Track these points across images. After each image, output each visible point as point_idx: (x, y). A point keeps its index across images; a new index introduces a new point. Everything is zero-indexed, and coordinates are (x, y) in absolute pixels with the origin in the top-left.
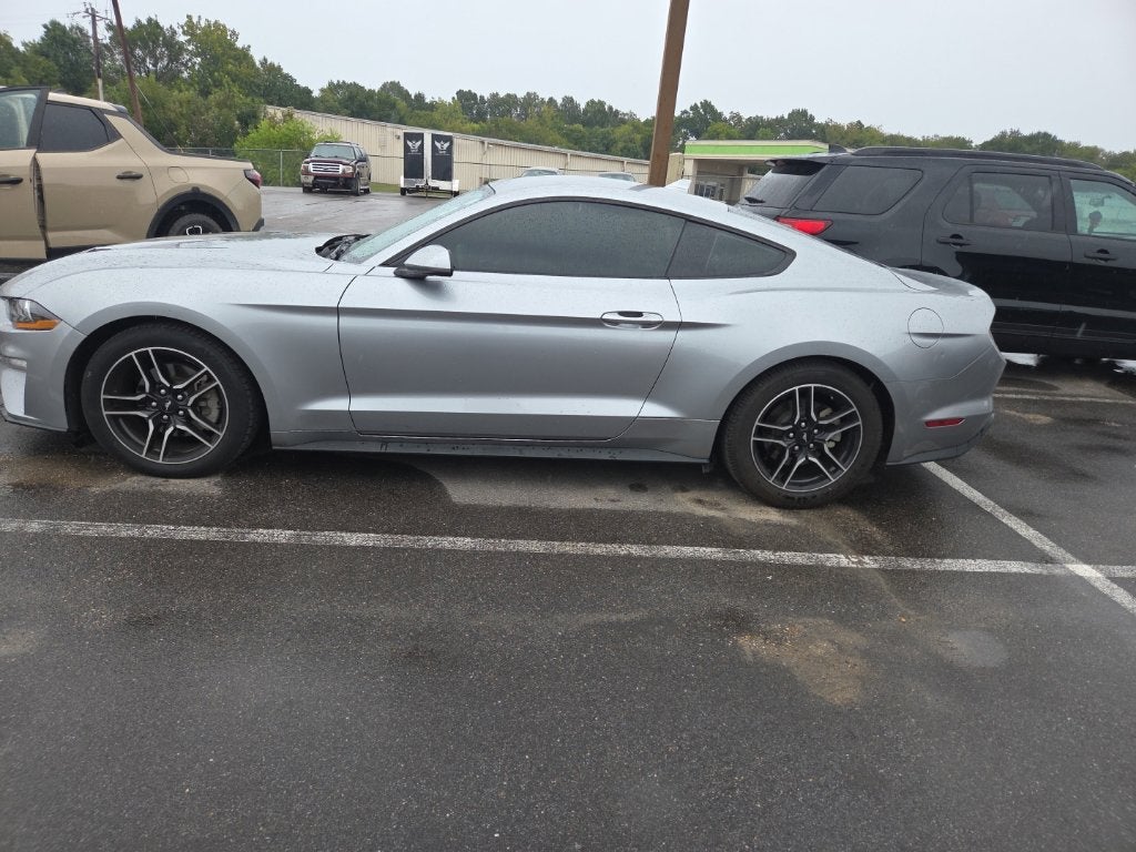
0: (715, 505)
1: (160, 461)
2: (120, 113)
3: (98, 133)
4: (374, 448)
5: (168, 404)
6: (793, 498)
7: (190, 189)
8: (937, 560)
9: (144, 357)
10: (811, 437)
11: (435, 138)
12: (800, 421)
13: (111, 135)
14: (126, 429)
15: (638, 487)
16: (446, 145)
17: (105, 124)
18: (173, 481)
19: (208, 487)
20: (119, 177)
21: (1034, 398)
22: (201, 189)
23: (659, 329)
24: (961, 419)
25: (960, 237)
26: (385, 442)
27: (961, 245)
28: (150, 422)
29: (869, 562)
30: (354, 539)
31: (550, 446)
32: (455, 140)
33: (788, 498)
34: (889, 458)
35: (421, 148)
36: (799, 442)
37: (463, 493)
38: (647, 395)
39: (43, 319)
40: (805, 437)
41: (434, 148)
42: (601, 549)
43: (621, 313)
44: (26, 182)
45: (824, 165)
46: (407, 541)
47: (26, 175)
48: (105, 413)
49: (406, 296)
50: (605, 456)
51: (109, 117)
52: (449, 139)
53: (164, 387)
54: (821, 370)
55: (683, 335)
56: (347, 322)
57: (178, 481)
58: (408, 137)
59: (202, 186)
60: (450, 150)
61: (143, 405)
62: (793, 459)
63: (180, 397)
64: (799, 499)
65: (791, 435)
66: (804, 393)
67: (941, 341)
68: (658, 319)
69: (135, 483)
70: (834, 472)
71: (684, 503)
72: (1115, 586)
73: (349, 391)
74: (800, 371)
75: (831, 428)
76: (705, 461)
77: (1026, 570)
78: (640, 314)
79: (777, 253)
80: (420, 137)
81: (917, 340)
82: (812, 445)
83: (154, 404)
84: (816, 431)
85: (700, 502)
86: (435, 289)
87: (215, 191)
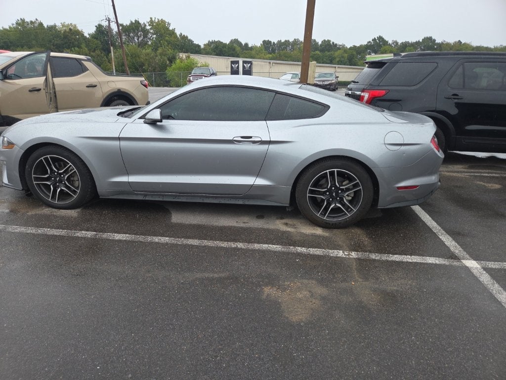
0: (293, 226)
1: (56, 202)
2: (88, 60)
3: (79, 69)
4: (140, 198)
5: (58, 179)
6: (329, 224)
7: (117, 90)
8: (391, 255)
9: (46, 159)
10: (337, 194)
11: (244, 62)
12: (331, 187)
13: (84, 69)
14: (43, 189)
15: (260, 217)
16: (249, 65)
17: (82, 65)
18: (61, 210)
19: (73, 213)
20: (87, 87)
21: (498, 175)
22: (122, 90)
23: (260, 144)
24: (418, 186)
25: (457, 95)
26: (145, 195)
27: (458, 99)
28: (51, 186)
29: (354, 255)
30: (118, 237)
31: (216, 198)
32: (253, 62)
33: (327, 223)
34: (378, 205)
35: (238, 67)
36: (331, 196)
37: (177, 218)
38: (258, 175)
39: (10, 144)
40: (334, 194)
41: (244, 67)
42: (224, 244)
43: (242, 137)
44: (42, 90)
45: (386, 63)
46: (141, 238)
47: (42, 87)
48: (34, 183)
49: (149, 132)
50: (240, 202)
51: (83, 62)
52: (251, 63)
53: (56, 172)
54: (338, 162)
55: (272, 147)
56: (123, 144)
57: (63, 210)
58: (232, 62)
59: (122, 89)
60: (250, 67)
61: (48, 179)
62: (329, 204)
63: (62, 176)
64: (333, 224)
65: (328, 193)
66: (332, 173)
67: (403, 148)
68: (259, 139)
69: (47, 211)
70: (350, 211)
71: (279, 225)
72: (485, 272)
73: (128, 173)
74: (329, 163)
75: (348, 189)
76: (287, 205)
77: (437, 262)
78: (251, 137)
79: (320, 107)
80: (237, 62)
81: (389, 147)
82: (338, 198)
83: (53, 179)
84: (340, 191)
85: (286, 224)
86: (161, 128)
87: (128, 90)
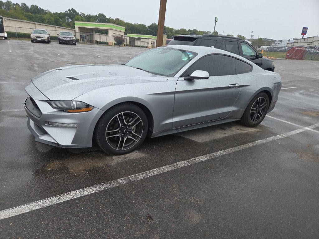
0: (241, 130)
1: (122, 150)
5: (125, 130)
9: (120, 116)
12: (258, 106)
23: (238, 88)
26: (178, 129)
28: (120, 137)
29: (284, 136)
32: (3, 19)
33: (254, 124)
38: (234, 105)
40: (257, 110)
43: (232, 85)
45: (196, 39)
48: (106, 138)
53: (124, 125)
54: (263, 94)
56: (177, 96)
61: (118, 132)
63: (128, 127)
66: (259, 99)
67: (276, 84)
68: (238, 85)
74: (260, 94)
75: (261, 107)
76: (240, 120)
78: (235, 84)
79: (250, 66)
85: (238, 129)
